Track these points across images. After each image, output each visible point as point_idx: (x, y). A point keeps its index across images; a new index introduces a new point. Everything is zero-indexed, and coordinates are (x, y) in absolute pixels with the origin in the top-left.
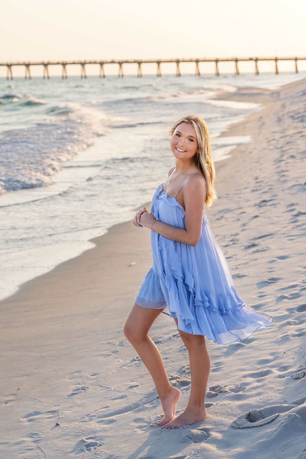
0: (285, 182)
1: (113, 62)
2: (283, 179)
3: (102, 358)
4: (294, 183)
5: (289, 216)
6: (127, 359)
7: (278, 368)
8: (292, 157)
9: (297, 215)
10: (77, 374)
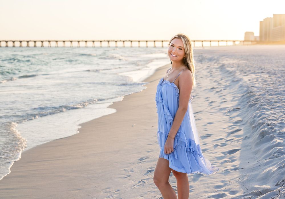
0: (201, 88)
1: (121, 41)
2: (199, 86)
3: (121, 180)
4: (205, 88)
5: (207, 103)
6: (136, 181)
7: (229, 192)
8: (201, 77)
9: (211, 103)
10: (108, 190)
